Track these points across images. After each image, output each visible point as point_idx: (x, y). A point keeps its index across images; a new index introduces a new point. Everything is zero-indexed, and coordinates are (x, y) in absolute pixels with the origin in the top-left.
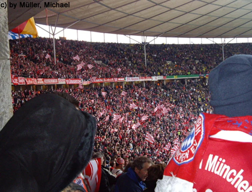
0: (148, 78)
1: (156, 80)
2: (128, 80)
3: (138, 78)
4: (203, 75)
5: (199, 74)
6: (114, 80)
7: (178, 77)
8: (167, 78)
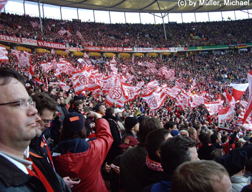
0: (165, 49)
1: (175, 52)
2: (138, 50)
3: (152, 48)
4: (232, 45)
5: (229, 44)
6: (118, 50)
7: (202, 48)
8: (189, 49)
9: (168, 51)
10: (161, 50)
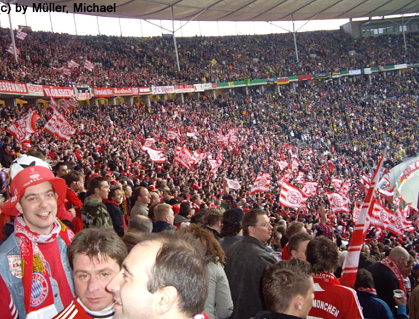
0: (188, 87)
1: (200, 90)
2: (156, 91)
3: (172, 87)
4: (272, 80)
5: (266, 77)
6: (133, 92)
7: (235, 84)
8: (218, 86)
9: (192, 90)
10: (184, 89)
